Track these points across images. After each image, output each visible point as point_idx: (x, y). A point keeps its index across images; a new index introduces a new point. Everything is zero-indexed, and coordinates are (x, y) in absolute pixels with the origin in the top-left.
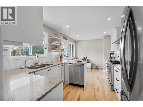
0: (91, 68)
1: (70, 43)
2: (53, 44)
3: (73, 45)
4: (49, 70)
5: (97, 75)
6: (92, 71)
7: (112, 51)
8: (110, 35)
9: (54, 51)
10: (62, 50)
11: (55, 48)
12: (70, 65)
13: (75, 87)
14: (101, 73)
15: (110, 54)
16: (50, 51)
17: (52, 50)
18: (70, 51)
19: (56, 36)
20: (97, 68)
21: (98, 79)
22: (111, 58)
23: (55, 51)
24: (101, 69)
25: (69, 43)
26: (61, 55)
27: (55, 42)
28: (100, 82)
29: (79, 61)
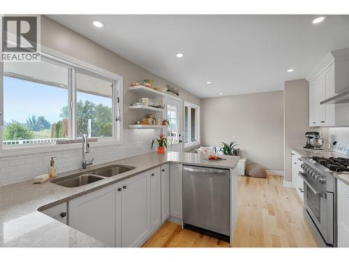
0: (246, 174)
1: (187, 104)
2: (139, 106)
3: (193, 111)
4: (119, 190)
5: (265, 196)
6: (248, 181)
7: (311, 125)
8: (304, 80)
9: (140, 126)
10: (163, 124)
11: (145, 118)
12: (185, 168)
13: (201, 237)
14: (278, 193)
15: (307, 133)
16: (130, 126)
17: (136, 123)
18: (186, 125)
19: (148, 84)
20: (263, 175)
21: (271, 213)
22: (309, 146)
23: (146, 126)
24: (275, 176)
25: (183, 104)
26: (161, 137)
27: (143, 101)
28: (280, 224)
29: (212, 159)
